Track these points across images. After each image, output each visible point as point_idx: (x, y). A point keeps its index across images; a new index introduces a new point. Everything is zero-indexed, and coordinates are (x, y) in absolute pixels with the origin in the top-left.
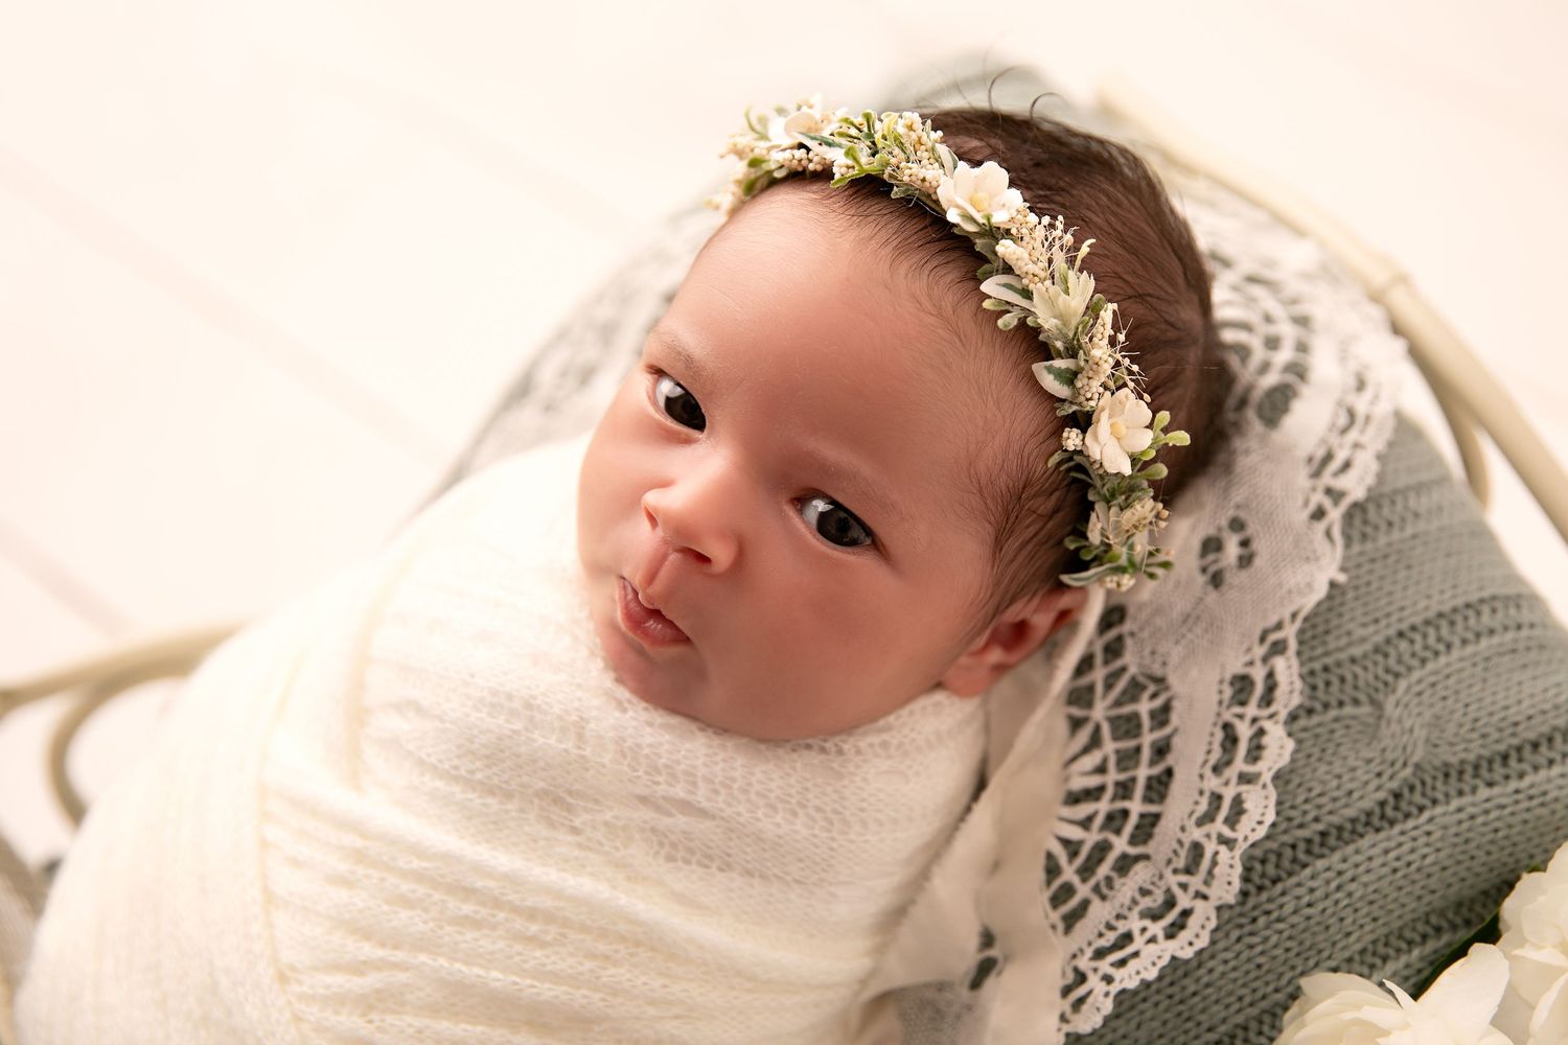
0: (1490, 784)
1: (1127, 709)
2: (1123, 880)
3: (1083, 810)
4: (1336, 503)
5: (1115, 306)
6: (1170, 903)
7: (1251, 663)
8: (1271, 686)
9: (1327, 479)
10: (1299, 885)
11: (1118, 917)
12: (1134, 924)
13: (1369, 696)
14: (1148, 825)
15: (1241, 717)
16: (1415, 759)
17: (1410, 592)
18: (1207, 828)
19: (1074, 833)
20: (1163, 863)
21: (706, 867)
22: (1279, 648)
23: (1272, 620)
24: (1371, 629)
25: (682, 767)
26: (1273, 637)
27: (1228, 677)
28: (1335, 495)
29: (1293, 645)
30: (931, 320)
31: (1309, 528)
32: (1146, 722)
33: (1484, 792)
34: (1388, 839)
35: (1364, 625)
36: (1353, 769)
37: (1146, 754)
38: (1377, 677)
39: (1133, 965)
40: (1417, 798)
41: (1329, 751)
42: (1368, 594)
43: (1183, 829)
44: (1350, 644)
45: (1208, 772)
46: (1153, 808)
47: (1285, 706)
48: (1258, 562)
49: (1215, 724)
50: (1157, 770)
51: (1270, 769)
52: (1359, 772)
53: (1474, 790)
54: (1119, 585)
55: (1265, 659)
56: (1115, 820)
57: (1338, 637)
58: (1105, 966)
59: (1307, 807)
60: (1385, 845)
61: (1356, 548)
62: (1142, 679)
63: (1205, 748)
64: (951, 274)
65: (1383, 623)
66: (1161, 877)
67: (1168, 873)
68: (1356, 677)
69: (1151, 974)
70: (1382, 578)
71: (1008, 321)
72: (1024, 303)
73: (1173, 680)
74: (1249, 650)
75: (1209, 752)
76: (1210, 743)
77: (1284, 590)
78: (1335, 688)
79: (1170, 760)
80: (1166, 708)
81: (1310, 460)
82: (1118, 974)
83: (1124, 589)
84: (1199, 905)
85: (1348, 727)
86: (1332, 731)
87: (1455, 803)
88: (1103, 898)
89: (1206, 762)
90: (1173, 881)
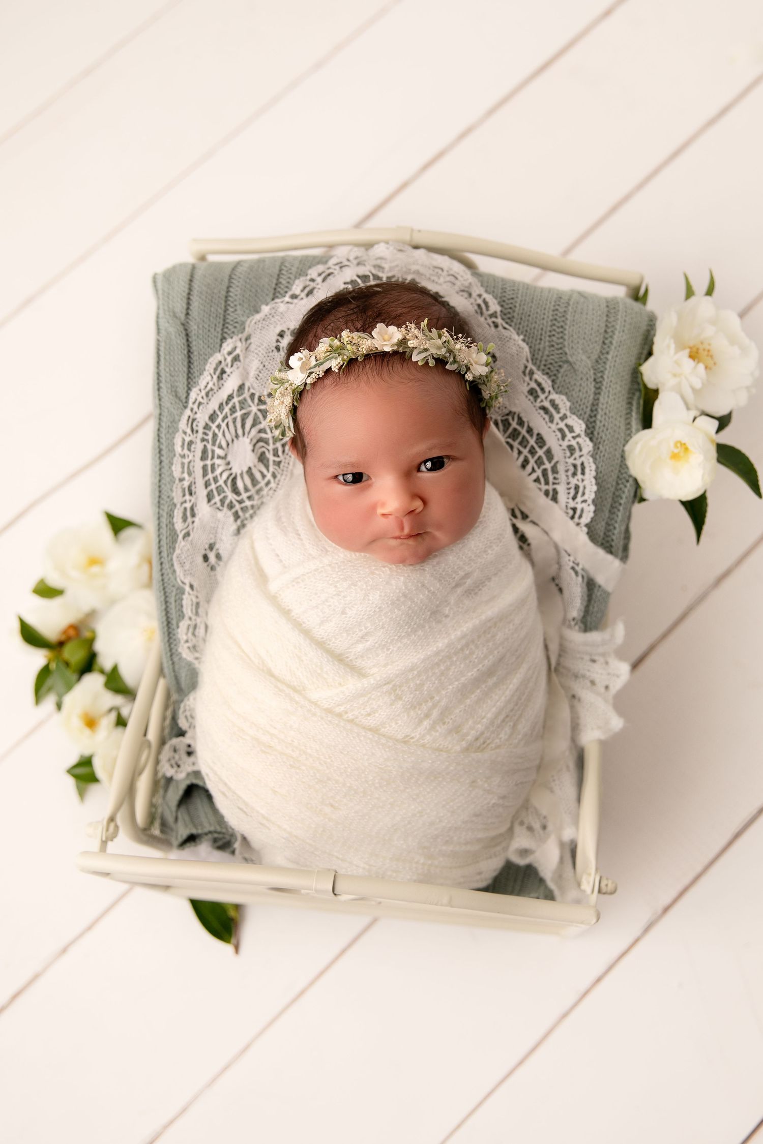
0: (608, 353)
1: (510, 430)
2: (559, 475)
3: (529, 468)
4: (496, 317)
5: (445, 329)
6: (575, 466)
7: (528, 384)
8: (539, 385)
9: (486, 313)
10: (600, 428)
11: (568, 483)
12: (574, 481)
13: (561, 361)
14: (549, 453)
15: (542, 401)
16: (590, 366)
17: (538, 322)
18: (567, 439)
19: (534, 476)
20: (563, 459)
21: (486, 585)
22: (532, 373)
23: (522, 368)
24: (543, 342)
25: (456, 568)
26: (527, 371)
27: (526, 394)
28: (494, 315)
29: (534, 368)
30: (410, 384)
31: (498, 331)
32: (518, 427)
33: (609, 357)
34: (605, 393)
35: (540, 344)
36: (581, 385)
37: (527, 436)
38: (558, 354)
39: (587, 491)
40: (599, 375)
41: (569, 386)
42: (530, 334)
43: (560, 446)
44: (543, 353)
45: (550, 424)
46: (545, 448)
47: (549, 387)
48: (497, 355)
49: (537, 410)
50: (535, 437)
51: (566, 410)
52: (583, 384)
53: (607, 359)
54: (499, 403)
55: (531, 379)
56: (539, 462)
57: (538, 354)
58: (579, 499)
59: (581, 407)
60: (606, 396)
61: (513, 324)
62: (504, 418)
63: (542, 419)
64: (397, 366)
65: (543, 338)
66: (567, 463)
67: (567, 460)
68: (553, 359)
69: (595, 488)
70: (527, 326)
71: (432, 363)
72: (428, 353)
73: (513, 410)
74: (524, 381)
75: (544, 419)
76: (542, 416)
77: (515, 355)
78: (552, 368)
79: (535, 432)
80: (520, 418)
81: (476, 312)
82: (586, 497)
83: (501, 403)
84: (583, 459)
85: (566, 376)
86: (564, 381)
87: (607, 367)
88: (558, 484)
89: (546, 422)
90: (571, 461)
